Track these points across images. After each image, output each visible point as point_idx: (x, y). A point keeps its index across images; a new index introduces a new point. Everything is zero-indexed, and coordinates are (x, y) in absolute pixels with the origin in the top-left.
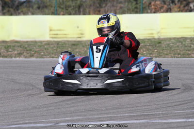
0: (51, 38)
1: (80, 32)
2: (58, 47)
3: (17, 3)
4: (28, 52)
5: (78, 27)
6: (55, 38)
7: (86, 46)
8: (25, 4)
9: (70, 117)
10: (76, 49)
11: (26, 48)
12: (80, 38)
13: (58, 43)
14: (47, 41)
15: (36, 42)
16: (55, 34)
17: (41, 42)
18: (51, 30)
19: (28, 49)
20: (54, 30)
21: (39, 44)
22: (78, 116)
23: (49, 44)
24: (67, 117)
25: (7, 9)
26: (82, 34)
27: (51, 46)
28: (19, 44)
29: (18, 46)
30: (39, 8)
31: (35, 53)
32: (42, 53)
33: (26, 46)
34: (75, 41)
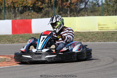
0: (99, 30)
2: (103, 35)
4: (86, 38)
5: (115, 23)
6: (101, 30)
8: (83, 10)
11: (84, 36)
13: (103, 33)
14: (97, 32)
15: (90, 32)
16: (101, 28)
17: (93, 32)
18: (99, 25)
19: (85, 37)
20: (101, 25)
21: (92, 33)
23: (98, 34)
25: (72, 13)
27: (99, 35)
28: (80, 34)
29: (80, 35)
30: (92, 12)
31: (89, 39)
32: (94, 39)
33: (84, 35)
34: (113, 32)
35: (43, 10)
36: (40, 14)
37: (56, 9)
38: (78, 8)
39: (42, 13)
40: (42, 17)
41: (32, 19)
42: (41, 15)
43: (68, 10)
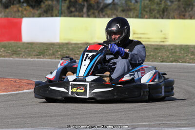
1: (163, 36)
3: (102, 5)
5: (161, 31)
7: (169, 50)
8: (110, 7)
9: (148, 122)
10: (158, 53)
12: (163, 42)
16: (138, 38)
18: (134, 33)
20: (137, 34)
22: (156, 121)
24: (145, 122)
25: (92, 11)
26: (165, 38)
30: (123, 11)
34: (158, 45)
35: (42, 4)
36: (37, 10)
37: (65, 3)
38: (100, 3)
39: (40, 8)
40: (40, 16)
41: (23, 17)
42: (39, 11)
43: (84, 5)
